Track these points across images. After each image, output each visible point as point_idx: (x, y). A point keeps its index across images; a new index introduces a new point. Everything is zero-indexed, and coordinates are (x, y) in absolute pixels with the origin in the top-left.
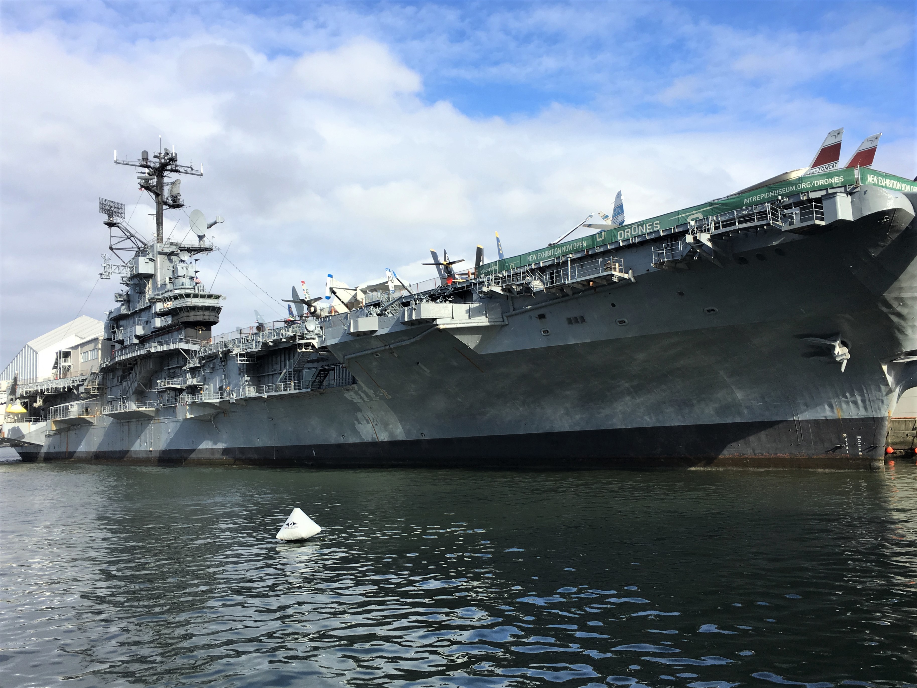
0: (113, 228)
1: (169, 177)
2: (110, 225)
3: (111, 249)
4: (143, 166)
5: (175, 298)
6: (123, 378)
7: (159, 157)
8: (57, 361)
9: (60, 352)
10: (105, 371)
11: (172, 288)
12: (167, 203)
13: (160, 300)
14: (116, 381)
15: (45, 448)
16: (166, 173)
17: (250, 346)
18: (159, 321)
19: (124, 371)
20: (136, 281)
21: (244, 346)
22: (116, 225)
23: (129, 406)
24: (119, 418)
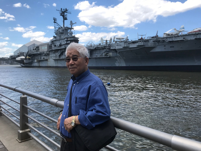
1: (65, 14)
2: (55, 22)
3: (55, 27)
4: (61, 11)
5: (70, 38)
6: (55, 52)
7: (64, 9)
8: (36, 49)
9: (37, 47)
10: (50, 51)
11: (69, 36)
12: (65, 19)
13: (67, 38)
14: (52, 53)
15: (33, 65)
16: (65, 13)
17: (92, 48)
18: (66, 42)
19: (55, 51)
20: (59, 34)
21: (90, 48)
22: (56, 23)
23: (58, 58)
24: (55, 60)
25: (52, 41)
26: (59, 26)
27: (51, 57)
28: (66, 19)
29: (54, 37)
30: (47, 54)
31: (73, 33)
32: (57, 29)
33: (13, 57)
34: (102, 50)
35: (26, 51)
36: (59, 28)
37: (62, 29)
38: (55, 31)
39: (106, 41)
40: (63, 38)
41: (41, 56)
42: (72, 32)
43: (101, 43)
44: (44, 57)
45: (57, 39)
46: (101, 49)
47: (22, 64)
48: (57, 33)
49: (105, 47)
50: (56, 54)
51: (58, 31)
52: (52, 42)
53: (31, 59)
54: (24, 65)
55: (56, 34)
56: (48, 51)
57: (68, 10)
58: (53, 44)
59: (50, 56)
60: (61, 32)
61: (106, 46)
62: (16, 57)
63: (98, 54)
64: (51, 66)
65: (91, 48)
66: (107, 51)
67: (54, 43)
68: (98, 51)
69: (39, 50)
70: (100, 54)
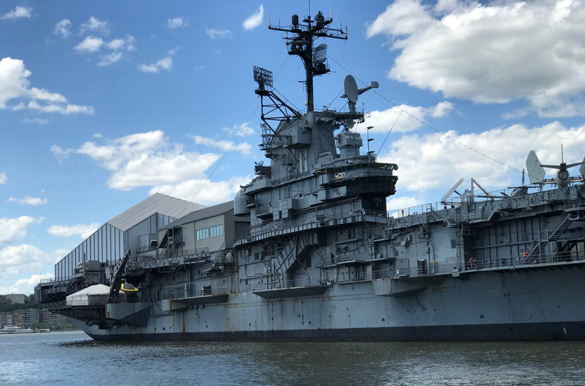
0: (264, 97)
2: (262, 94)
3: (263, 118)
4: (293, 31)
5: (349, 168)
6: (264, 255)
7: (308, 21)
8: (165, 239)
9: (170, 231)
10: (239, 248)
11: (342, 158)
12: (315, 68)
13: (332, 171)
14: (252, 258)
15: (150, 330)
16: (315, 37)
17: (476, 217)
18: (327, 194)
19: (265, 248)
20: (286, 152)
21: (465, 217)
22: (267, 93)
23: (282, 285)
24: (267, 296)
25: (248, 190)
26: (283, 108)
27: (246, 280)
28: (321, 69)
29: (260, 169)
30: (226, 265)
31: (365, 142)
32: (275, 125)
33: (49, 291)
34: (536, 226)
35: (115, 253)
36: (287, 121)
37: (302, 125)
38: (263, 136)
39: (563, 168)
40: (309, 172)
41: (192, 280)
42: (358, 135)
43: (527, 183)
44: (208, 283)
45: (274, 183)
46: (532, 218)
47: (95, 329)
48: (274, 146)
49: (553, 204)
50: (273, 261)
51: (280, 137)
52: (251, 197)
53: (139, 294)
54: (103, 332)
55: (268, 156)
56: (227, 250)
57: (328, 22)
58: (253, 212)
59: (242, 274)
60: (295, 141)
61: (562, 197)
62: (64, 290)
63: (515, 249)
64: (248, 328)
65: (472, 216)
66: (572, 231)
67: (259, 205)
68: (514, 229)
69: (180, 244)
70: (531, 249)
